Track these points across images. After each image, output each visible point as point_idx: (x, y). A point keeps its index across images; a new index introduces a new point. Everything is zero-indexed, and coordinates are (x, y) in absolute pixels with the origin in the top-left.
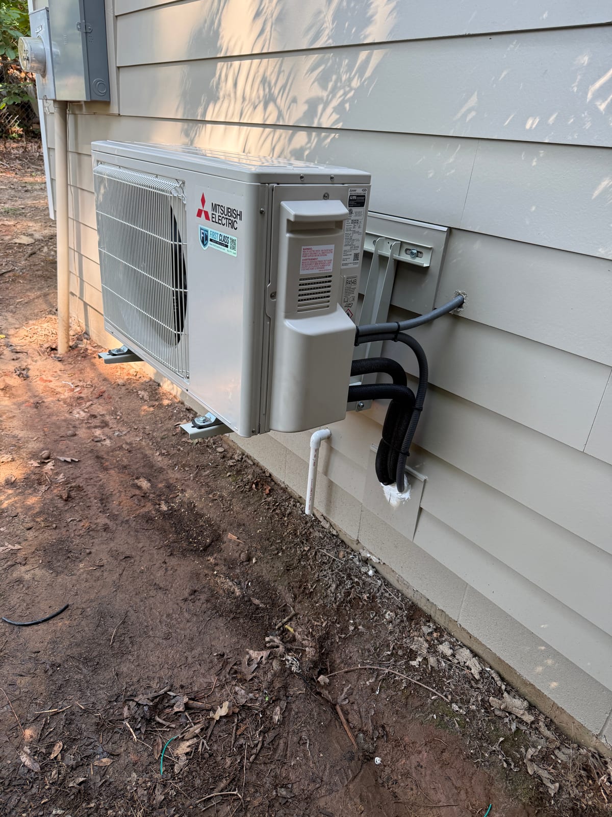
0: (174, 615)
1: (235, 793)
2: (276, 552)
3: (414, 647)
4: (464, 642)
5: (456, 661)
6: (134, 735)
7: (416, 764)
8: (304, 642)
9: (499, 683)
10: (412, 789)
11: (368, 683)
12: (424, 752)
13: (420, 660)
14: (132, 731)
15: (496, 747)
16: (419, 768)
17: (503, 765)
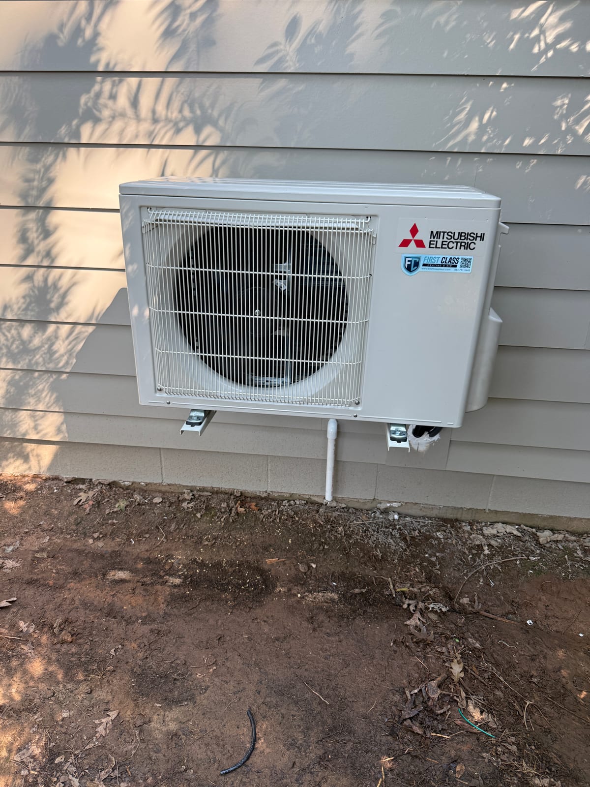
0: (325, 646)
1: (528, 704)
2: (321, 547)
3: (477, 543)
4: (491, 521)
5: (502, 534)
6: (444, 736)
7: (544, 607)
8: (422, 590)
9: (530, 530)
10: (557, 622)
11: (481, 583)
12: (542, 597)
13: (487, 548)
14: (440, 735)
15: (569, 563)
16: (548, 608)
17: (581, 569)
